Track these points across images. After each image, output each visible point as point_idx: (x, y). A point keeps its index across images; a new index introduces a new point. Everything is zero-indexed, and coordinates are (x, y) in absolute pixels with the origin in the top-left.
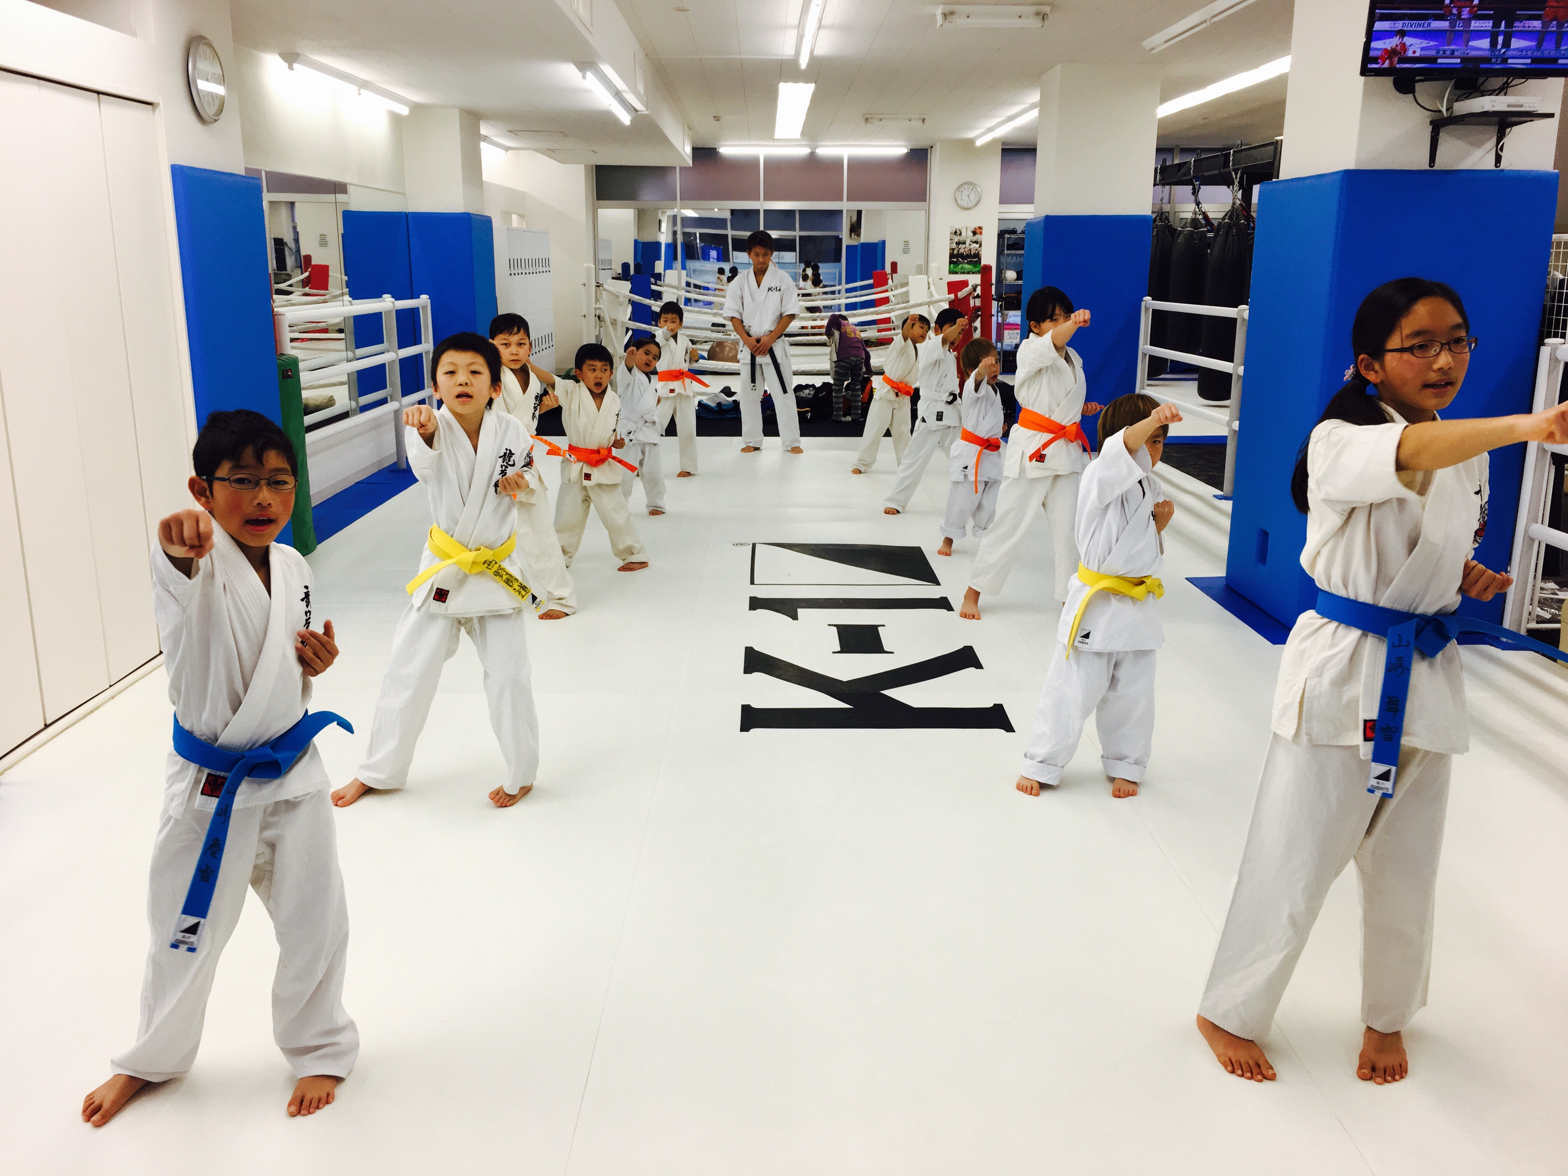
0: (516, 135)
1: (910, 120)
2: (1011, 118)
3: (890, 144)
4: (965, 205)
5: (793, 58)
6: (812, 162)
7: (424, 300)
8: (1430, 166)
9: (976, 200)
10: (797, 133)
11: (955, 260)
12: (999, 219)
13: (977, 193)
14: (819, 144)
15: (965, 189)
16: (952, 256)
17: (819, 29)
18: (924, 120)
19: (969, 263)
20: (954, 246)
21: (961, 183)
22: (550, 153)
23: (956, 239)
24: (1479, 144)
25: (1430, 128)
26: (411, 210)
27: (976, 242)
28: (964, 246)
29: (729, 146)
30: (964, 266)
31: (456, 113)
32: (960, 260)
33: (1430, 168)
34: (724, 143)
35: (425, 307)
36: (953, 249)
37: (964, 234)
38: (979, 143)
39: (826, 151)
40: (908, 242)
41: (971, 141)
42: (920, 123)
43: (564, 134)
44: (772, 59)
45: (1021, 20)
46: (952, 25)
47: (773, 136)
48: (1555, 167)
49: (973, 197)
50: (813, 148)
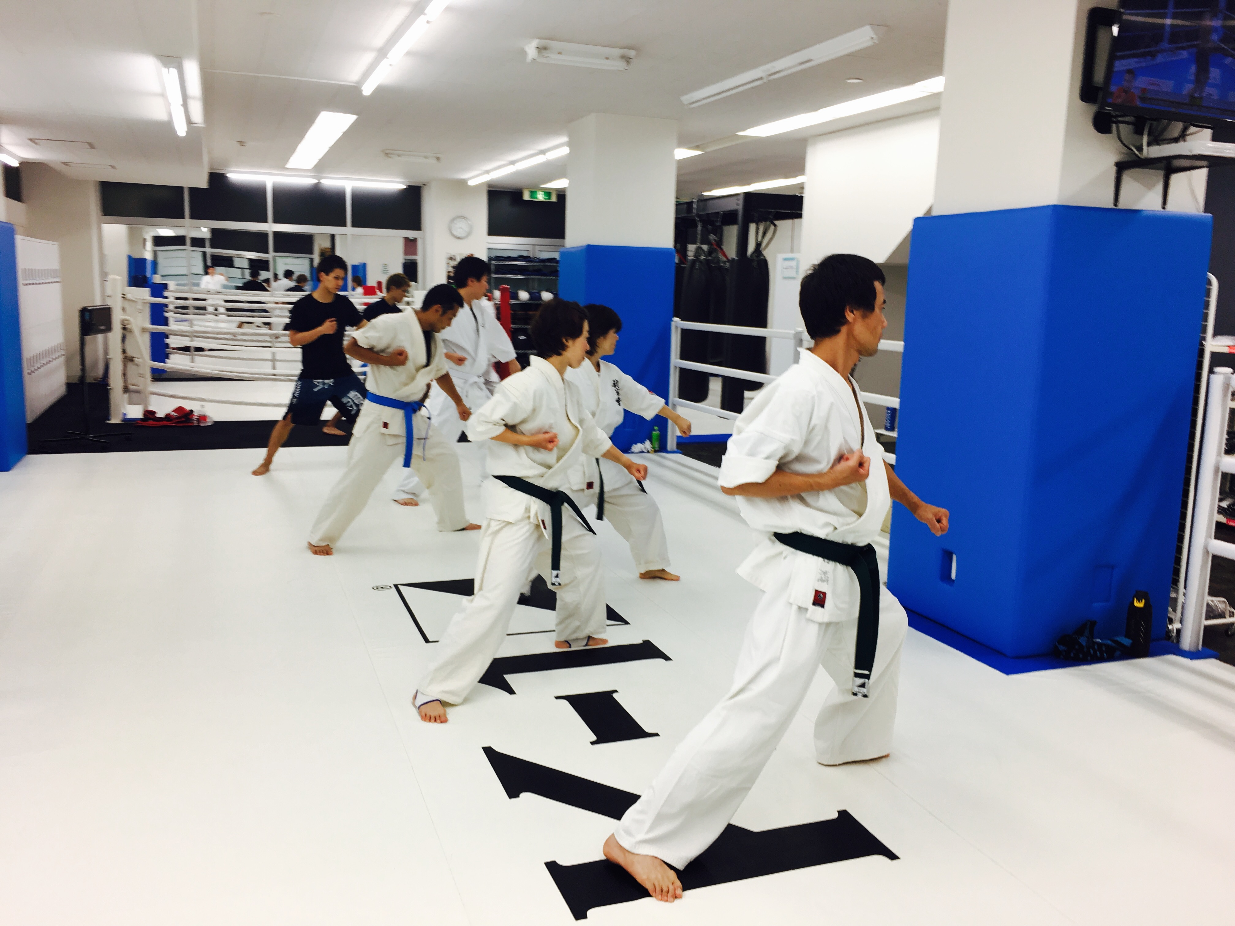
0: (35, 142)
1: (426, 157)
3: (390, 180)
4: (459, 235)
5: (356, 85)
6: (317, 192)
8: (1115, 205)
9: (468, 230)
10: (309, 165)
12: (487, 249)
13: (468, 224)
15: (457, 221)
18: (438, 158)
21: (453, 216)
22: (64, 166)
24: (1150, 187)
25: (1114, 169)
29: (237, 171)
33: (1113, 207)
34: (231, 171)
38: (471, 183)
39: (330, 182)
41: (464, 182)
42: (433, 161)
43: (91, 146)
44: (332, 84)
45: (606, 61)
46: (544, 60)
47: (285, 165)
48: (1206, 211)
49: (465, 229)
50: (319, 179)
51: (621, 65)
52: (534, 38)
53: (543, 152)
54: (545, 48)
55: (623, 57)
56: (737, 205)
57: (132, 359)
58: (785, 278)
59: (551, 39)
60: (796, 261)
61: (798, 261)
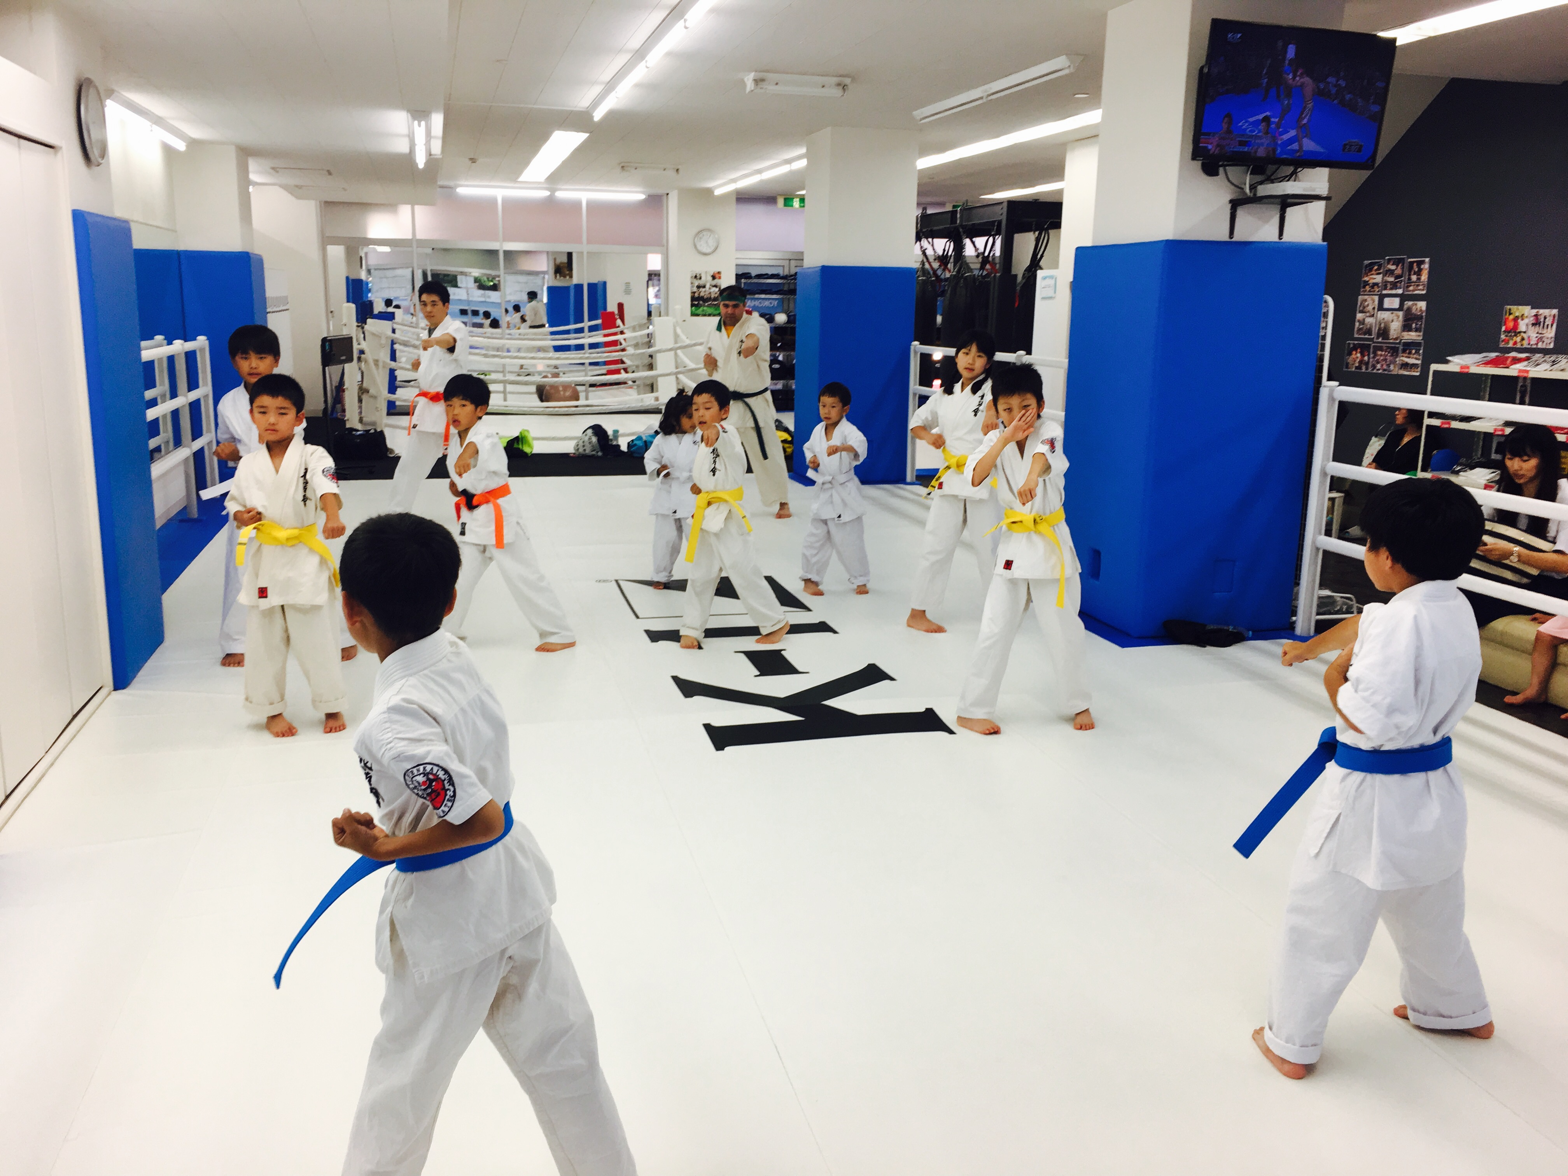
0: (277, 172)
1: (664, 170)
2: (759, 172)
3: (629, 189)
4: (704, 251)
5: (585, 110)
6: (550, 205)
7: (202, 341)
8: (1231, 238)
9: (715, 245)
10: (544, 177)
11: (696, 303)
12: (737, 265)
13: (713, 239)
15: (703, 235)
16: (693, 299)
18: (677, 170)
19: (709, 306)
20: (695, 289)
21: (698, 229)
22: (294, 189)
23: (697, 283)
24: (1267, 221)
25: (1230, 205)
26: (182, 248)
27: (716, 286)
28: (704, 289)
29: (467, 186)
30: (705, 308)
31: (233, 148)
32: (701, 302)
33: (1229, 240)
34: (462, 183)
35: (202, 350)
36: (694, 293)
37: (703, 278)
38: (718, 192)
39: (565, 194)
40: (629, 283)
41: (709, 192)
42: (671, 173)
43: (329, 173)
44: (562, 110)
45: (823, 89)
46: (762, 91)
47: (518, 177)
48: (1324, 240)
49: (712, 243)
50: (553, 191)
51: (838, 92)
52: (751, 71)
53: (788, 162)
54: (763, 80)
55: (839, 85)
56: (1002, 214)
57: (367, 391)
58: (1043, 298)
59: (767, 71)
60: (1054, 279)
61: (1056, 278)
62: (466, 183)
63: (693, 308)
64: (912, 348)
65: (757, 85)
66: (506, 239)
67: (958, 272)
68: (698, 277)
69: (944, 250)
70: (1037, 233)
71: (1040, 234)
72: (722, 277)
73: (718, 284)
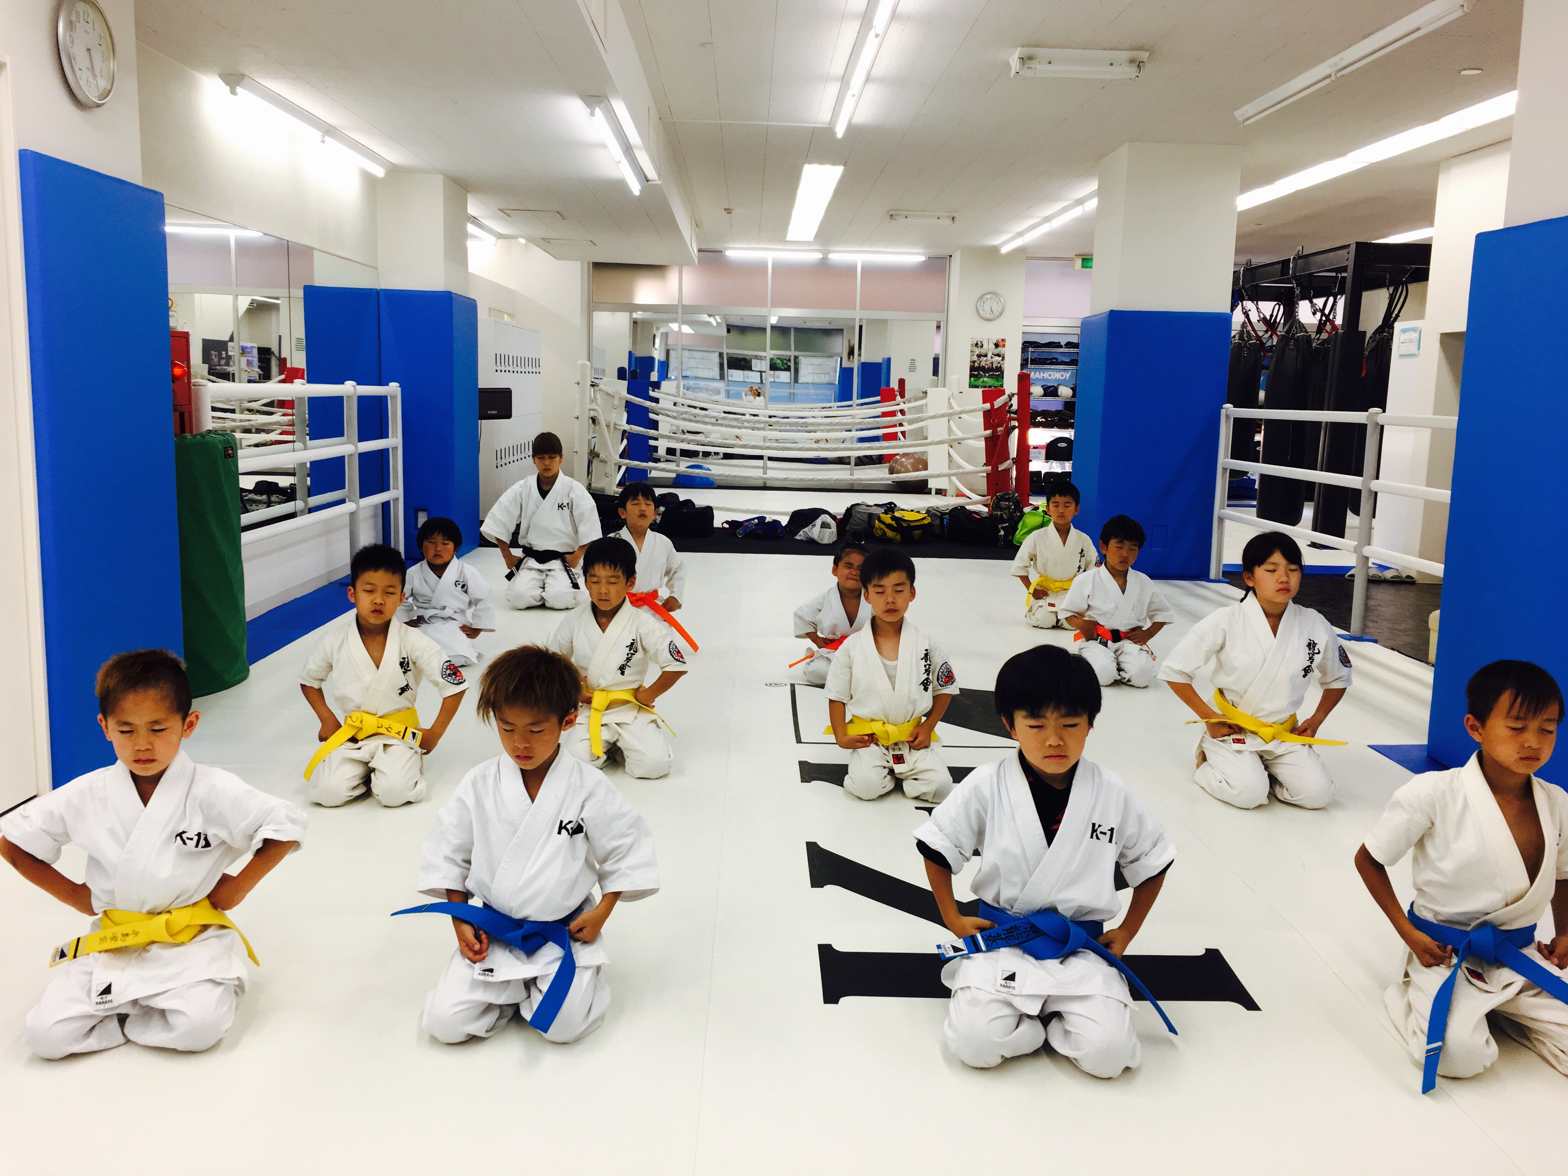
0: (508, 215)
2: (1048, 219)
3: (907, 251)
4: (988, 316)
5: (828, 126)
6: (823, 268)
7: (393, 389)
9: (1000, 310)
10: (809, 235)
11: (976, 373)
13: (999, 303)
14: (831, 249)
15: (987, 299)
16: (972, 369)
17: (866, 82)
19: (990, 377)
20: (975, 358)
21: (982, 293)
22: (545, 243)
23: (977, 351)
26: (383, 287)
27: (999, 355)
28: (985, 359)
29: (736, 249)
30: (986, 379)
31: (440, 178)
32: (981, 373)
34: (731, 245)
35: (394, 397)
36: (974, 362)
37: (985, 346)
38: (1004, 250)
39: (838, 256)
40: (916, 359)
41: (995, 250)
42: (946, 223)
43: (562, 216)
45: (1111, 69)
46: (1029, 73)
47: (785, 237)
49: (996, 308)
50: (826, 253)
51: (1132, 71)
52: (1016, 47)
53: (1080, 202)
54: (1030, 58)
55: (1132, 61)
56: (1347, 260)
57: (598, 455)
58: (1400, 356)
59: (1037, 46)
60: (1418, 332)
61: (1421, 331)
62: (735, 246)
63: (972, 379)
64: (1223, 412)
65: (1024, 64)
66: (776, 304)
67: (1288, 332)
68: (980, 344)
69: (1271, 316)
70: (1391, 289)
71: (1396, 290)
72: (1006, 345)
73: (1002, 353)
